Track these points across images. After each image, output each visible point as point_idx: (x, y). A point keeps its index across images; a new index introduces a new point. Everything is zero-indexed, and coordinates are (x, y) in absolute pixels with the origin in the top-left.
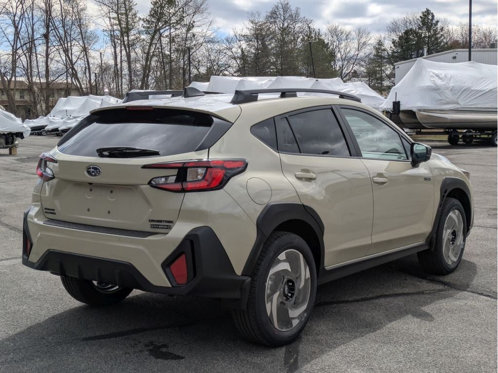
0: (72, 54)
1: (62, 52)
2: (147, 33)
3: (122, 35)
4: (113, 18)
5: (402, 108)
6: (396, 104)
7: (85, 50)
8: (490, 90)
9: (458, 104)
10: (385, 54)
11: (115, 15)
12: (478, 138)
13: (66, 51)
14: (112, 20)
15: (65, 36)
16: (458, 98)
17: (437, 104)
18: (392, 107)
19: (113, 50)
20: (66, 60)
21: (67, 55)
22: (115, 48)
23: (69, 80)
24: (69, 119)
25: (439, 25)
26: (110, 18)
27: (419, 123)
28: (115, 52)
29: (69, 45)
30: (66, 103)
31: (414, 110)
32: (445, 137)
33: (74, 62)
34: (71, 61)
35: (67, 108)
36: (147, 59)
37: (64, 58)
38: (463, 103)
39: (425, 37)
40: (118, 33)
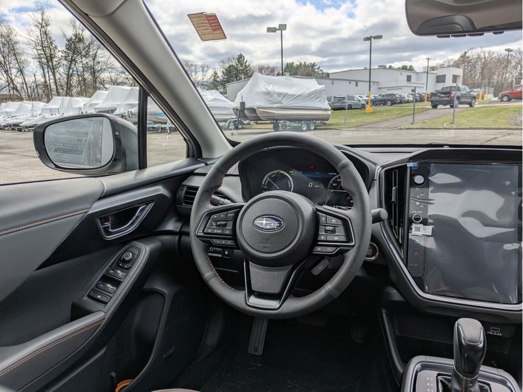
0: (11, 74)
1: (3, 73)
2: (66, 59)
3: (48, 62)
4: (40, 50)
5: (247, 106)
6: (243, 104)
7: (21, 71)
8: (300, 95)
9: (282, 103)
10: (218, 80)
11: (40, 48)
12: (290, 126)
13: (6, 71)
14: (39, 51)
15: (5, 62)
16: (282, 100)
17: (270, 103)
18: (240, 106)
19: (42, 72)
20: (7, 78)
21: (8, 75)
22: (43, 70)
23: (12, 92)
24: (9, 118)
25: (247, 64)
26: (37, 50)
27: (258, 116)
28: (44, 73)
29: (8, 67)
30: (6, 107)
31: (255, 107)
32: (271, 126)
33: (13, 78)
34: (11, 79)
35: (8, 110)
36: (68, 79)
37: (6, 77)
38: (285, 103)
39: (240, 70)
40: (44, 60)
